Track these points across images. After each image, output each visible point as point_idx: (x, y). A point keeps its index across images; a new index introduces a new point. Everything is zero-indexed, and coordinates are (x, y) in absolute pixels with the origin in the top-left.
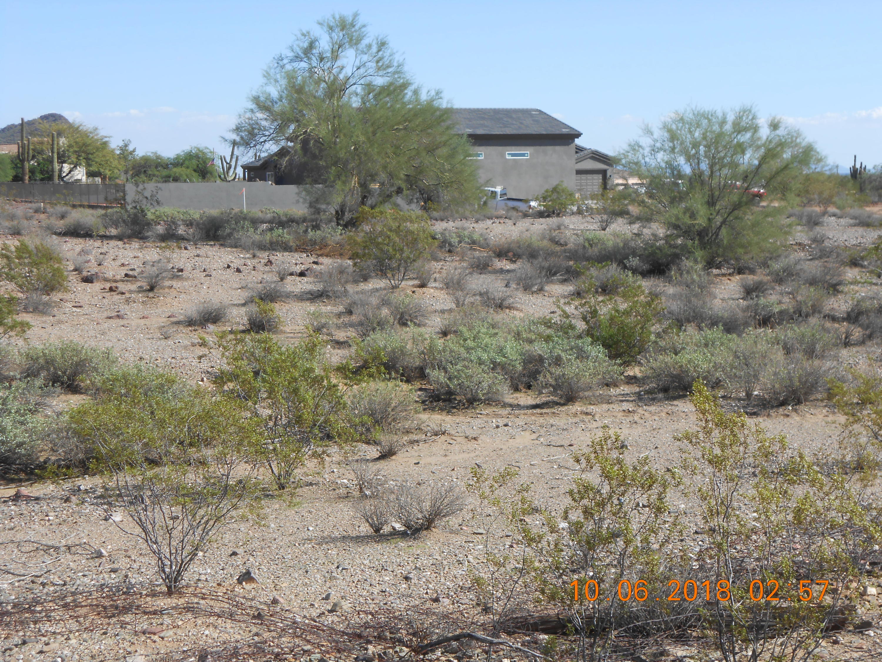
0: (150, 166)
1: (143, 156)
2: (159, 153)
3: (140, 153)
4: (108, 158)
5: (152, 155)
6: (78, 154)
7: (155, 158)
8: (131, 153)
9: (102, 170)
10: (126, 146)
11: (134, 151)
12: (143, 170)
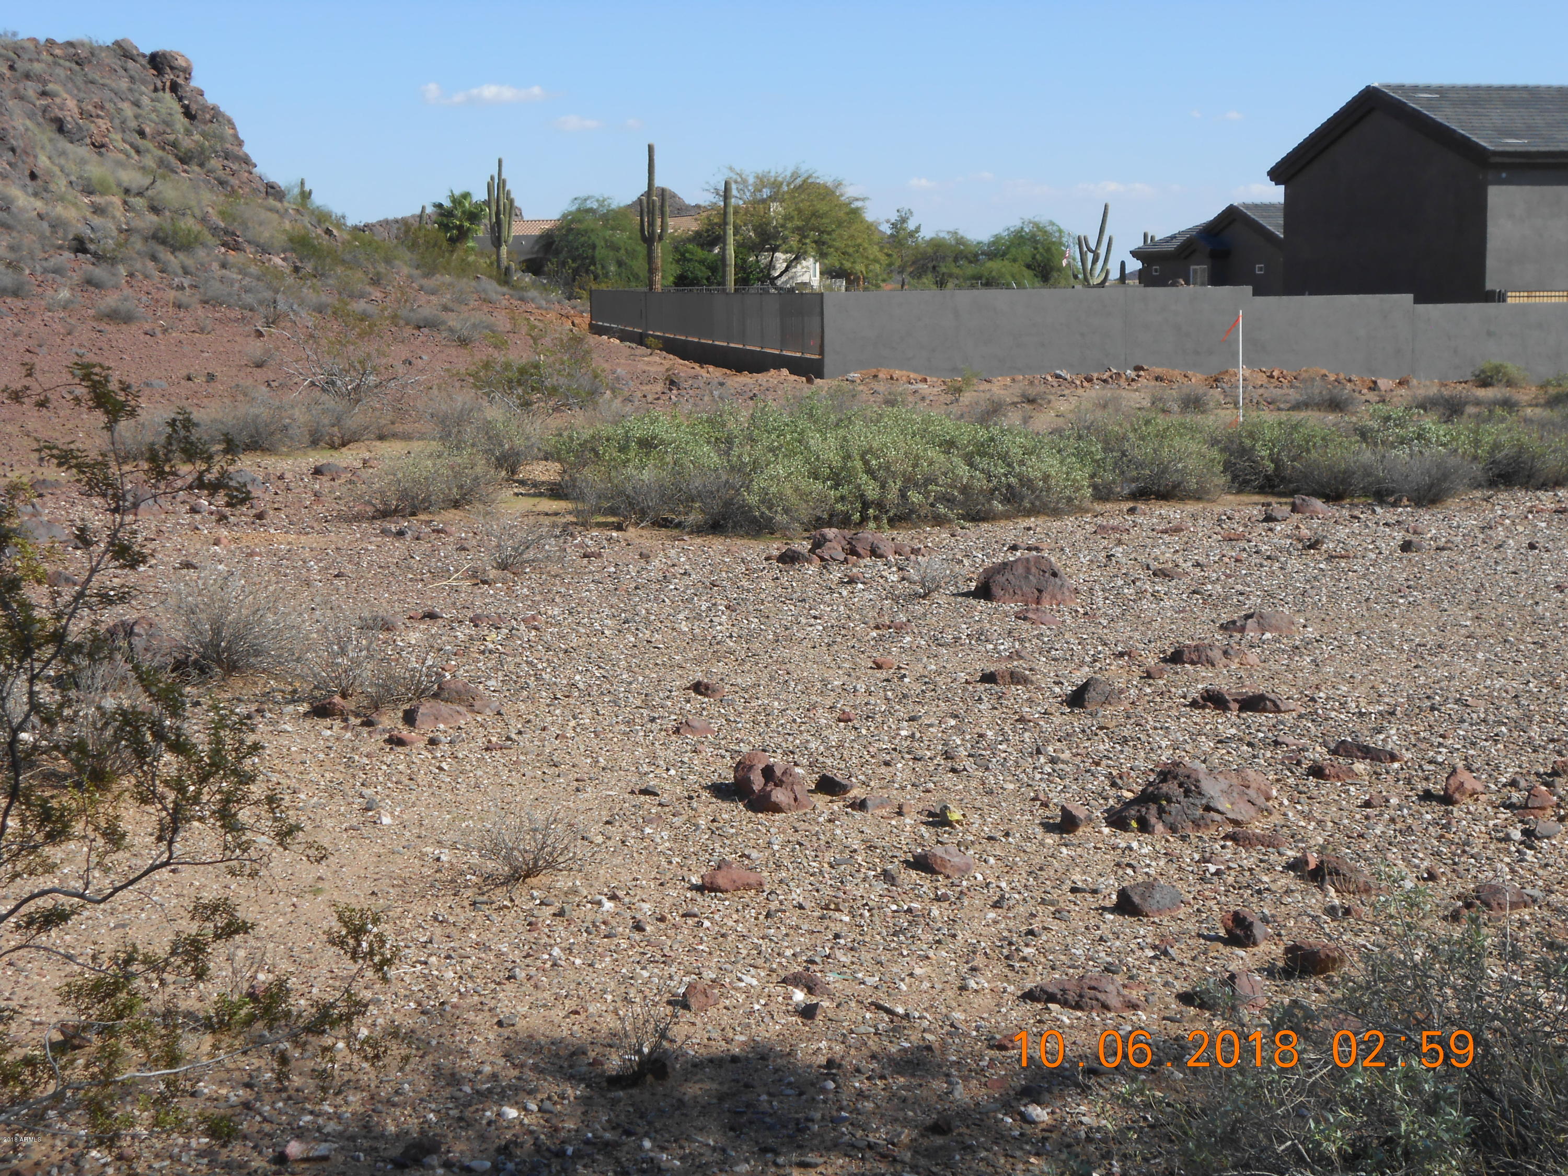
0: (944, 258)
1: (932, 239)
2: (961, 233)
3: (927, 234)
4: (859, 241)
5: (947, 237)
6: (801, 232)
7: (953, 242)
8: (912, 234)
9: (847, 265)
10: (904, 220)
11: (918, 229)
12: (930, 265)
